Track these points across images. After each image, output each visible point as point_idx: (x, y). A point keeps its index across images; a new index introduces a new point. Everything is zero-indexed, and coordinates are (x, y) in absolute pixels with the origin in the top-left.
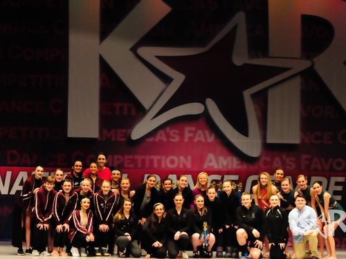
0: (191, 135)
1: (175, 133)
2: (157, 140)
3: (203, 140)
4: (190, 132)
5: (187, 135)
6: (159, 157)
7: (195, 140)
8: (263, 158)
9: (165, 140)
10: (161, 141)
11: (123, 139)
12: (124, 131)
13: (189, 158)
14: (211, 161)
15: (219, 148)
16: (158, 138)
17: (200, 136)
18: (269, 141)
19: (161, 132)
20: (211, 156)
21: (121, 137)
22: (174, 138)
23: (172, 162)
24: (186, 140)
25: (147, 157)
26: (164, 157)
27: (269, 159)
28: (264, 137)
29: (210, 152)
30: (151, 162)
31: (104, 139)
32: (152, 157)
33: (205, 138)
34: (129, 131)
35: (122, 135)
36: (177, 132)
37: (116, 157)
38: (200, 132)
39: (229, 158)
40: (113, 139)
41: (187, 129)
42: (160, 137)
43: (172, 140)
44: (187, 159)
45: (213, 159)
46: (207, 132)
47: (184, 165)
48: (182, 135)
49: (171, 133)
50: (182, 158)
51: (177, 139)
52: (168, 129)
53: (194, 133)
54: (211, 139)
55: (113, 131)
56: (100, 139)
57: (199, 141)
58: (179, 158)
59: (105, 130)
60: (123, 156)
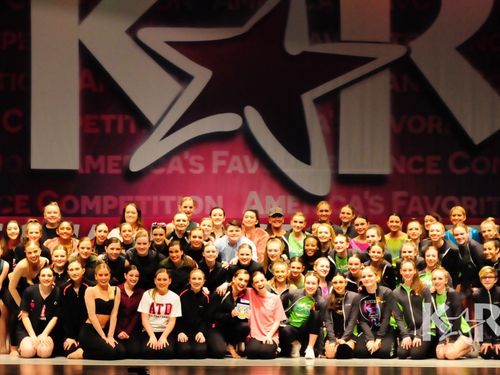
0: (223, 163)
1: (197, 161)
2: (169, 171)
3: (242, 171)
4: (221, 158)
5: (216, 163)
6: (173, 198)
7: (229, 171)
8: (334, 198)
9: (182, 171)
10: (176, 173)
11: (118, 171)
12: (118, 158)
13: (220, 198)
14: (253, 203)
15: (266, 182)
16: (171, 168)
17: (236, 164)
18: (343, 170)
19: (176, 159)
20: (253, 195)
21: (115, 168)
22: (196, 168)
24: (215, 171)
25: (155, 198)
28: (335, 165)
29: (252, 189)
30: (162, 205)
31: (88, 171)
32: (163, 198)
33: (245, 168)
34: (126, 157)
35: (116, 165)
36: (200, 158)
37: (107, 198)
38: (236, 158)
39: (282, 198)
40: (102, 171)
41: (216, 154)
42: (176, 166)
43: (192, 171)
44: (216, 201)
45: (257, 200)
46: (247, 159)
48: (208, 164)
49: (192, 161)
50: (209, 199)
51: (201, 169)
52: (186, 155)
53: (228, 159)
54: (254, 168)
55: (101, 158)
56: (82, 172)
57: (235, 173)
58: (204, 199)
59: (89, 157)
60: (117, 197)
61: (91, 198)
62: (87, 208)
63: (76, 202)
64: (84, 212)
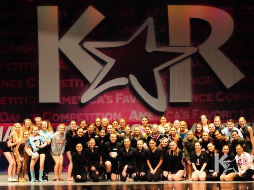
0: (121, 99)
1: (110, 98)
2: (98, 103)
3: (129, 102)
4: (120, 97)
5: (118, 99)
6: (100, 114)
7: (123, 102)
8: (168, 112)
9: (103, 102)
10: (101, 103)
11: (76, 103)
12: (76, 97)
13: (120, 114)
14: (134, 115)
15: (139, 106)
16: (99, 101)
17: (126, 99)
18: (172, 101)
19: (101, 97)
20: (134, 112)
21: (75, 102)
23: (109, 117)
24: (117, 102)
25: (92, 114)
26: (103, 114)
27: (171, 113)
28: (168, 98)
29: (133, 109)
31: (63, 103)
32: (95, 114)
33: (130, 100)
34: (79, 97)
35: (75, 100)
37: (72, 115)
38: (126, 97)
39: (146, 113)
40: (69, 103)
41: (118, 95)
42: (101, 100)
43: (108, 102)
44: (118, 114)
46: (131, 97)
48: (114, 99)
49: (107, 98)
50: (115, 114)
51: (111, 102)
52: (105, 95)
53: (123, 97)
54: (134, 101)
55: (69, 98)
56: (60, 103)
57: (126, 103)
58: (113, 114)
59: (64, 98)
60: (76, 114)
61: (65, 115)
63: (58, 116)
64: (62, 120)
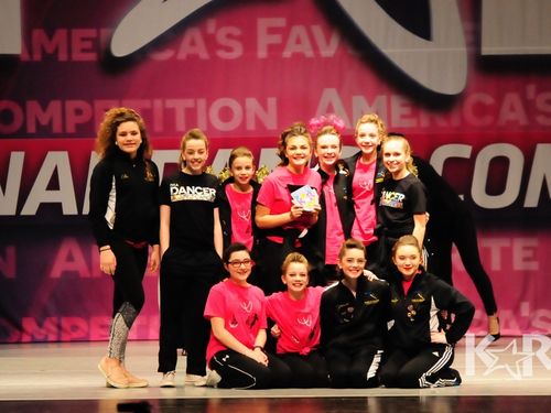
0: (276, 39)
1: (229, 36)
2: (182, 56)
3: (309, 53)
4: (272, 31)
5: (264, 41)
6: (190, 103)
7: (287, 54)
8: (474, 98)
9: (204, 55)
10: (193, 58)
11: (92, 57)
12: (92, 33)
13: (272, 102)
14: (330, 110)
15: (355, 73)
16: (185, 50)
17: (298, 41)
18: (488, 49)
19: (194, 33)
20: (331, 95)
21: (84, 50)
22: (229, 49)
23: (226, 114)
24: (262, 53)
25: (158, 103)
26: (202, 103)
27: (489, 100)
28: (475, 38)
29: (329, 86)
30: (169, 115)
31: (37, 57)
32: (170, 103)
33: (315, 47)
34: (104, 32)
35: (88, 45)
36: (236, 31)
37: (71, 105)
38: (298, 31)
39: (382, 99)
40: (63, 57)
41: (263, 24)
42: (193, 46)
43: (222, 54)
44: (265, 106)
45: (337, 103)
46: (318, 31)
47: (259, 122)
48: (249, 41)
49: (221, 38)
50: (252, 103)
51: (238, 51)
52: (211, 25)
53: (285, 32)
54: (330, 48)
55: (61, 34)
56: (26, 57)
57: (298, 57)
58: (243, 104)
59: (37, 33)
60: (91, 103)
61: (44, 108)
62: (38, 123)
63: (17, 111)
64: (32, 129)
